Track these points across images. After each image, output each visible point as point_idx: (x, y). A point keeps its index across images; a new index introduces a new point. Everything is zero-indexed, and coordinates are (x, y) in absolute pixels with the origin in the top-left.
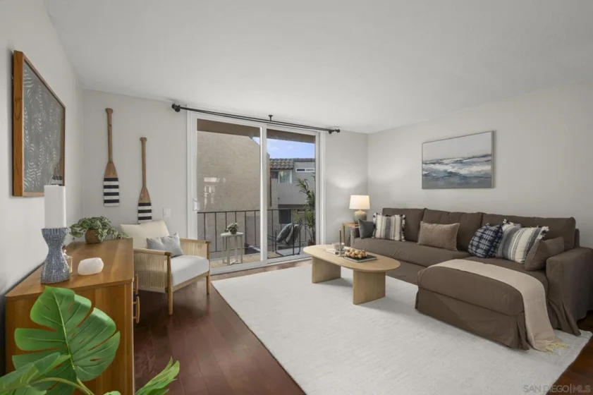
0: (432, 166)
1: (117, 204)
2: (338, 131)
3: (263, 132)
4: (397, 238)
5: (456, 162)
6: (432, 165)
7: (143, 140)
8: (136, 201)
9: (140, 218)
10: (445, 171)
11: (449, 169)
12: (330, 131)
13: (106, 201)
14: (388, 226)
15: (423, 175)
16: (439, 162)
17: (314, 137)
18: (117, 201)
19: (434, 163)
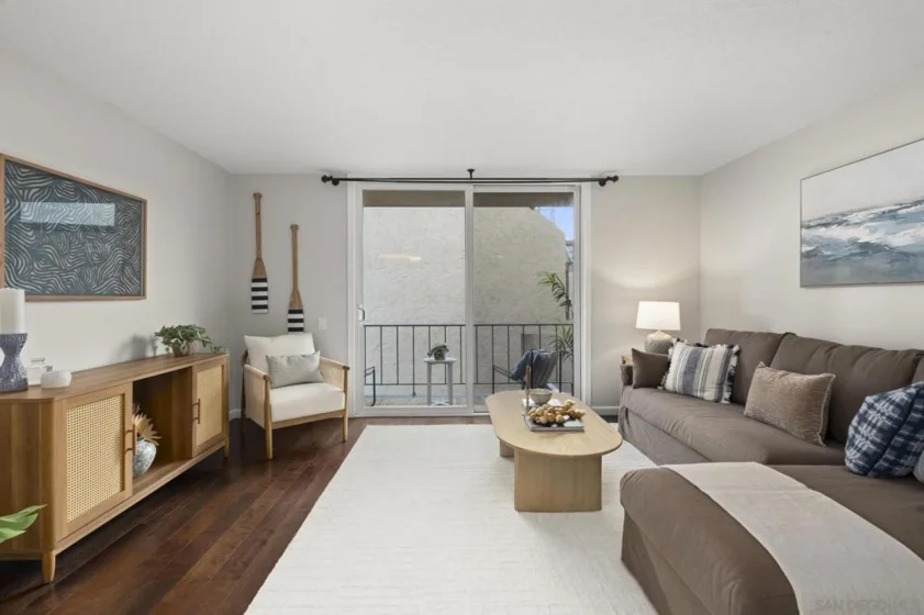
0: (822, 231)
1: (266, 311)
2: (615, 179)
3: (469, 198)
4: (710, 394)
5: (882, 216)
6: (823, 229)
7: (294, 228)
8: (286, 308)
9: (291, 330)
10: (854, 242)
11: (864, 235)
12: (602, 182)
13: (255, 307)
14: (692, 366)
15: (801, 254)
16: (839, 220)
17: (571, 194)
18: (265, 307)
19: (826, 225)
